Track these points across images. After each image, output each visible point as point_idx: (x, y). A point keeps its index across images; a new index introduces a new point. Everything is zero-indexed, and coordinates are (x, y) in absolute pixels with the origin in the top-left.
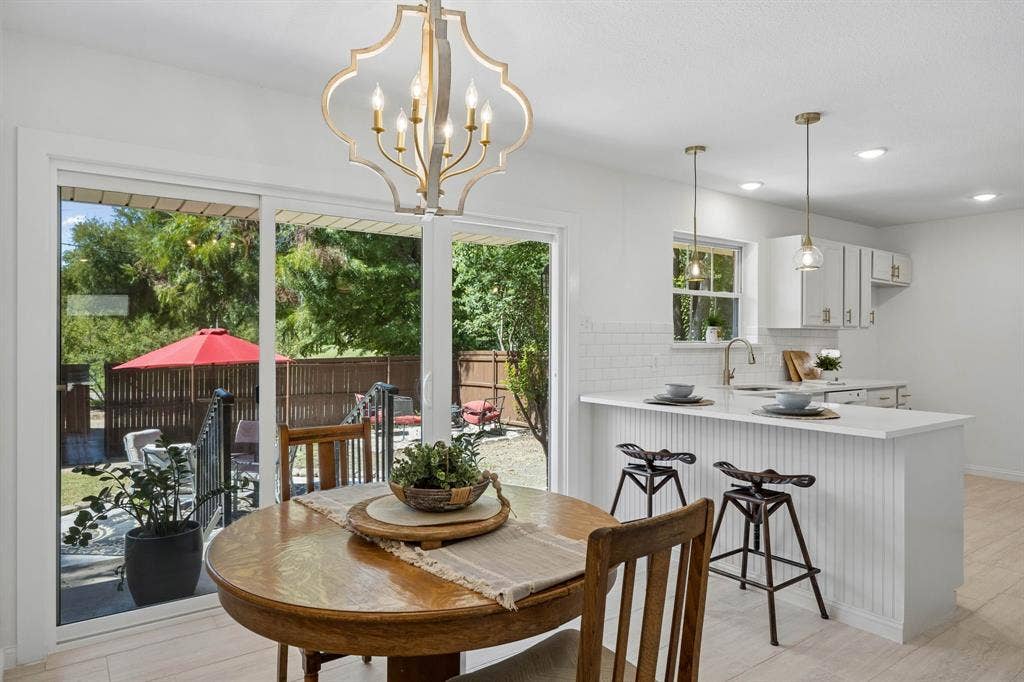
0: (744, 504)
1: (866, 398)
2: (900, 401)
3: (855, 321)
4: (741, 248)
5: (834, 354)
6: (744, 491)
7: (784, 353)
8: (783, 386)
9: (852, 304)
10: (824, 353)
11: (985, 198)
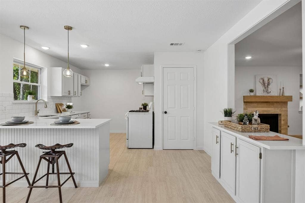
0: (47, 158)
1: (80, 116)
2: (88, 116)
3: (77, 95)
4: (41, 69)
5: (71, 104)
6: (47, 154)
7: (56, 104)
8: (57, 115)
9: (76, 90)
10: (68, 104)
11: (107, 65)
